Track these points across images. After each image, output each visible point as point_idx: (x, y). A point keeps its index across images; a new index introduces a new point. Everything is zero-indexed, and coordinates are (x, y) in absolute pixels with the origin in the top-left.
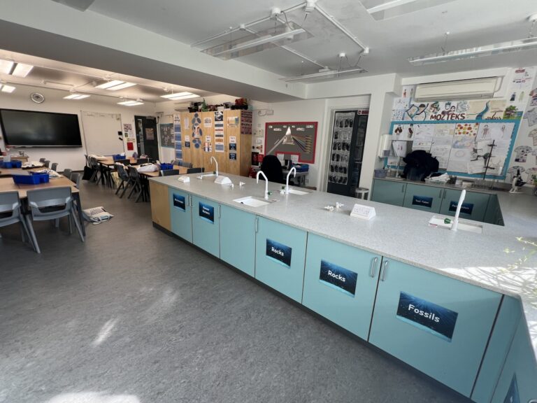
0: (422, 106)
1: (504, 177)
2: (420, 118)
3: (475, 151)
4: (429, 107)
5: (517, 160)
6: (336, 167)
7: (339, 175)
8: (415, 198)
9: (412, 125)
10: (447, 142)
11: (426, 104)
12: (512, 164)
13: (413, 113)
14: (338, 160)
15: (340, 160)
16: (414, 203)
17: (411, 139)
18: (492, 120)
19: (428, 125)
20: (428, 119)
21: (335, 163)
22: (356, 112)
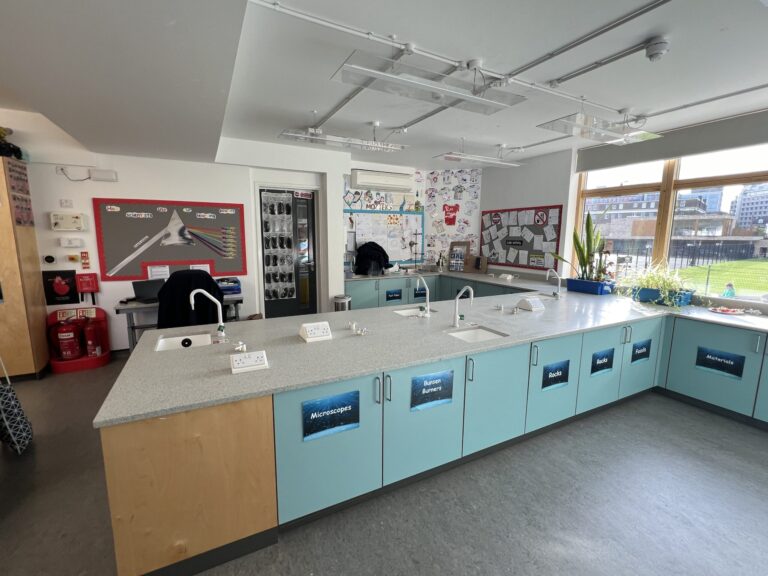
0: (357, 193)
1: (422, 260)
2: (357, 206)
3: (403, 239)
4: (363, 196)
5: (429, 245)
6: (275, 275)
7: (280, 287)
8: (388, 293)
9: (351, 214)
10: (383, 233)
11: (360, 191)
12: (427, 249)
13: (350, 201)
14: (276, 265)
15: (279, 263)
16: (388, 299)
17: (354, 230)
18: (409, 212)
19: (367, 214)
20: (364, 208)
21: (271, 269)
22: (292, 192)
